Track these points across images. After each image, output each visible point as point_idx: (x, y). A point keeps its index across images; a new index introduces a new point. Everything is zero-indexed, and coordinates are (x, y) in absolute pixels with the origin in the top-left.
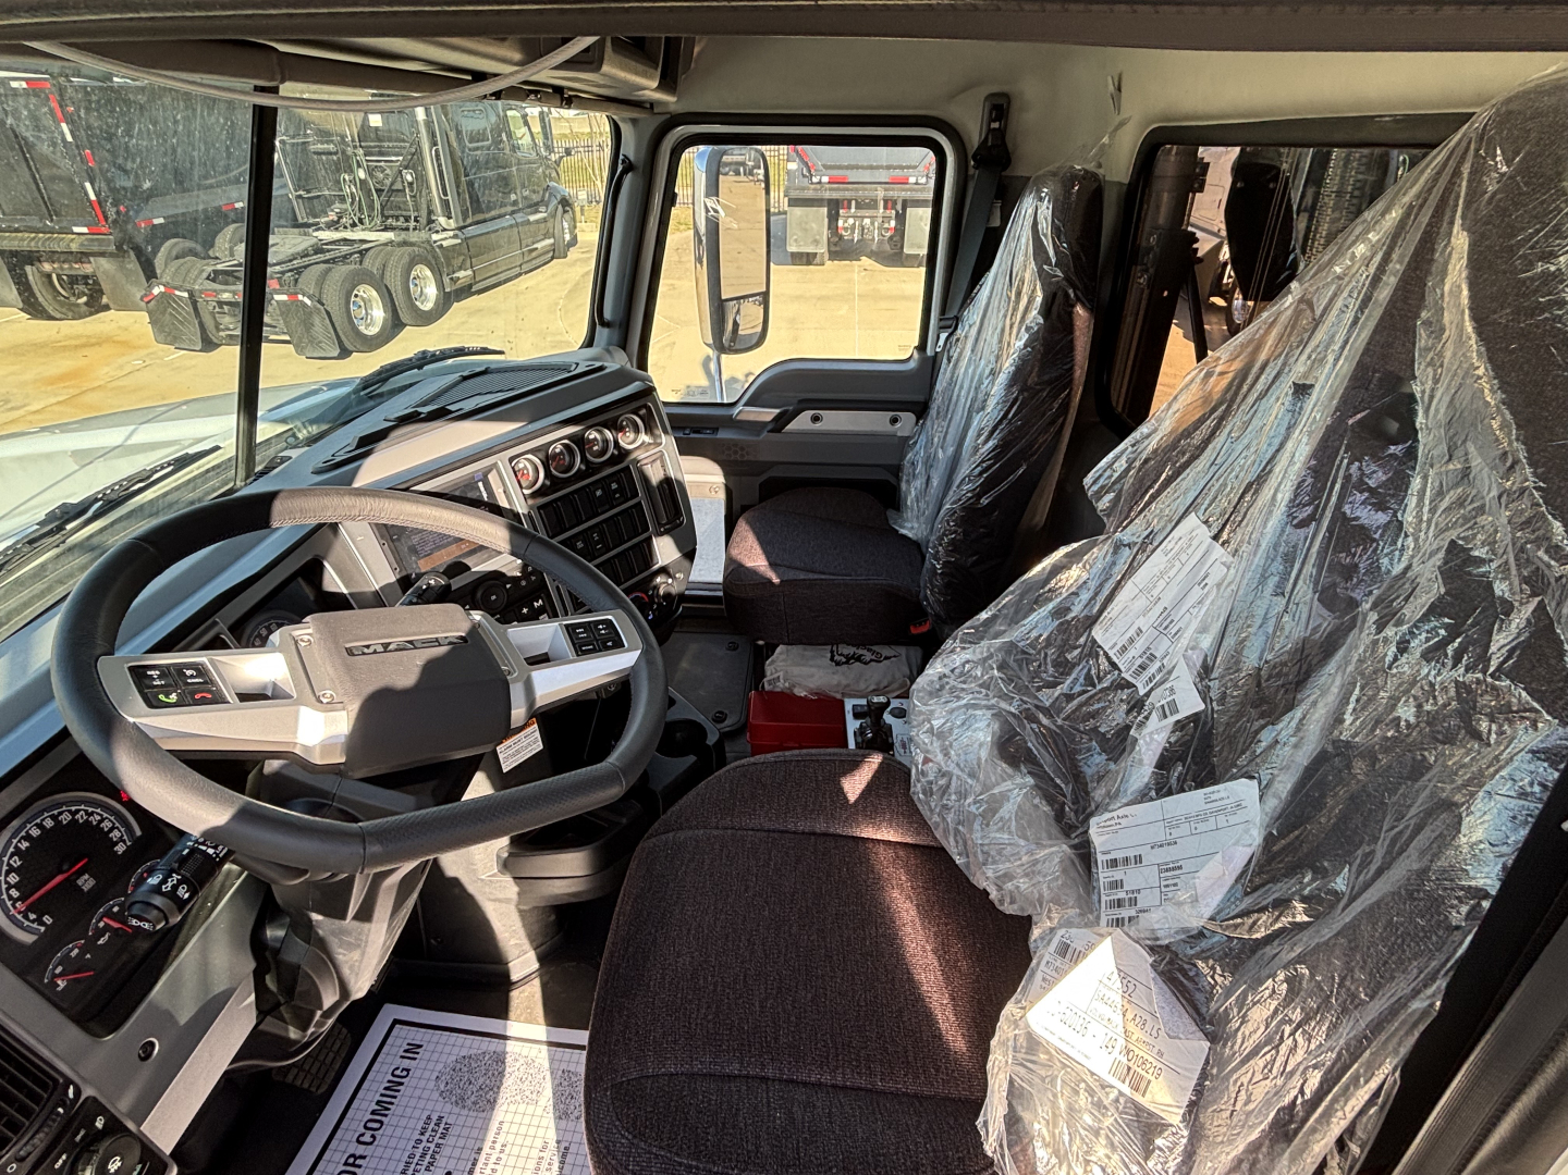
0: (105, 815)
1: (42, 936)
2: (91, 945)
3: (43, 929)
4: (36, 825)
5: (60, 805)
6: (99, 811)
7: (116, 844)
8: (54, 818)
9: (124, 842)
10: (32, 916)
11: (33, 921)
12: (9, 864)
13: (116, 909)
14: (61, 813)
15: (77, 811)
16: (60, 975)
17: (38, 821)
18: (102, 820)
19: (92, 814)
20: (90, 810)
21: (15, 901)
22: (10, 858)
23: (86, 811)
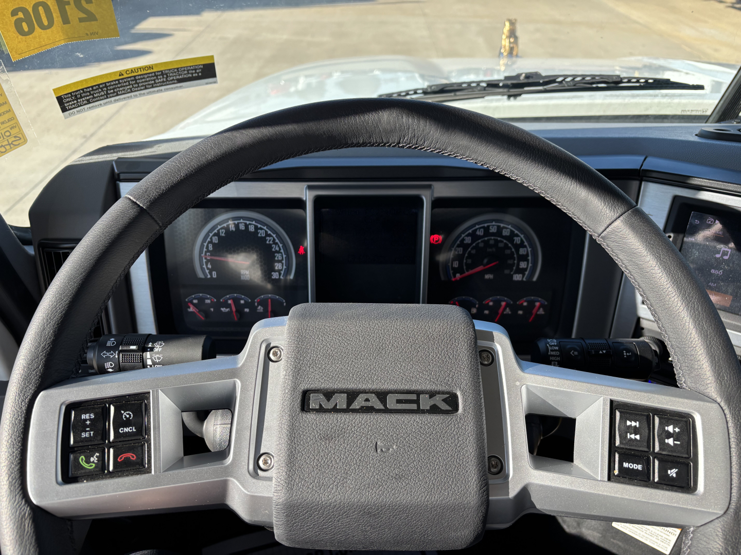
0: (282, 251)
1: (206, 279)
2: (218, 305)
3: (209, 276)
4: (245, 224)
5: (264, 224)
6: (281, 245)
7: (275, 271)
8: (256, 228)
9: (280, 274)
10: (210, 266)
11: (208, 269)
12: (218, 231)
13: (242, 302)
14: (261, 229)
15: (270, 235)
16: (194, 305)
17: (248, 222)
18: (279, 252)
19: (276, 244)
20: (277, 241)
21: (208, 251)
22: (222, 228)
23: (274, 240)
